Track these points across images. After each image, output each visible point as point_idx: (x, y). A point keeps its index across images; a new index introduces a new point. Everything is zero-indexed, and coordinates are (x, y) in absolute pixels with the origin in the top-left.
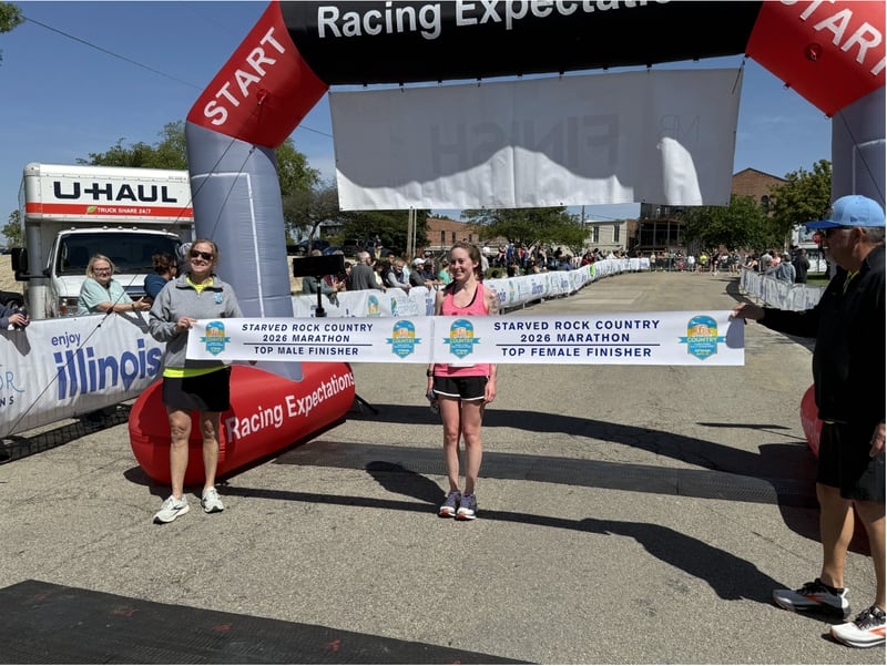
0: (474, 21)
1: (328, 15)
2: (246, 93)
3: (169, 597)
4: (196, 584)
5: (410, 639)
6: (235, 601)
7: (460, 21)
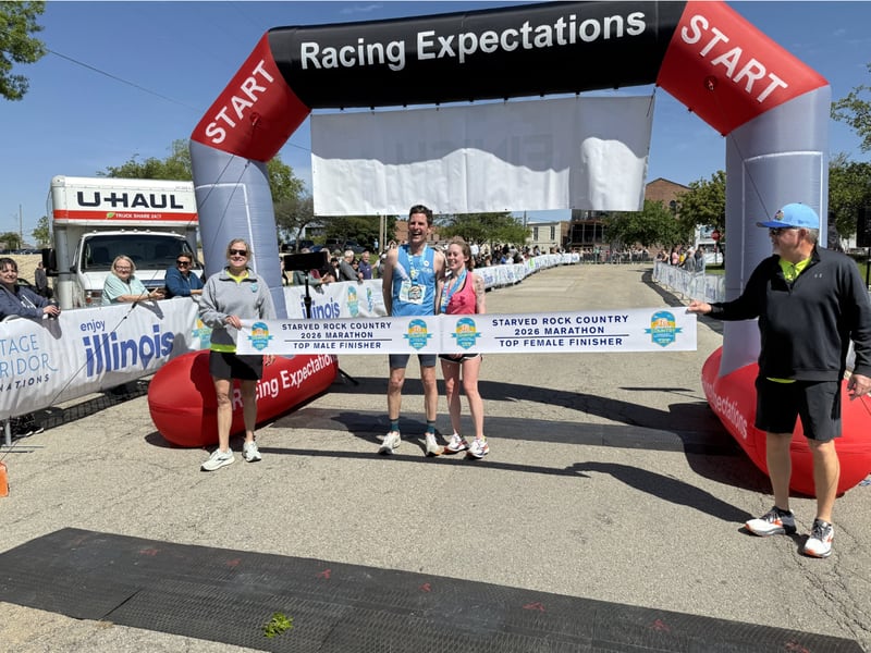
0: (432, 56)
1: (310, 50)
2: (241, 116)
3: (187, 538)
4: (208, 527)
5: (388, 567)
6: (242, 540)
7: (421, 56)
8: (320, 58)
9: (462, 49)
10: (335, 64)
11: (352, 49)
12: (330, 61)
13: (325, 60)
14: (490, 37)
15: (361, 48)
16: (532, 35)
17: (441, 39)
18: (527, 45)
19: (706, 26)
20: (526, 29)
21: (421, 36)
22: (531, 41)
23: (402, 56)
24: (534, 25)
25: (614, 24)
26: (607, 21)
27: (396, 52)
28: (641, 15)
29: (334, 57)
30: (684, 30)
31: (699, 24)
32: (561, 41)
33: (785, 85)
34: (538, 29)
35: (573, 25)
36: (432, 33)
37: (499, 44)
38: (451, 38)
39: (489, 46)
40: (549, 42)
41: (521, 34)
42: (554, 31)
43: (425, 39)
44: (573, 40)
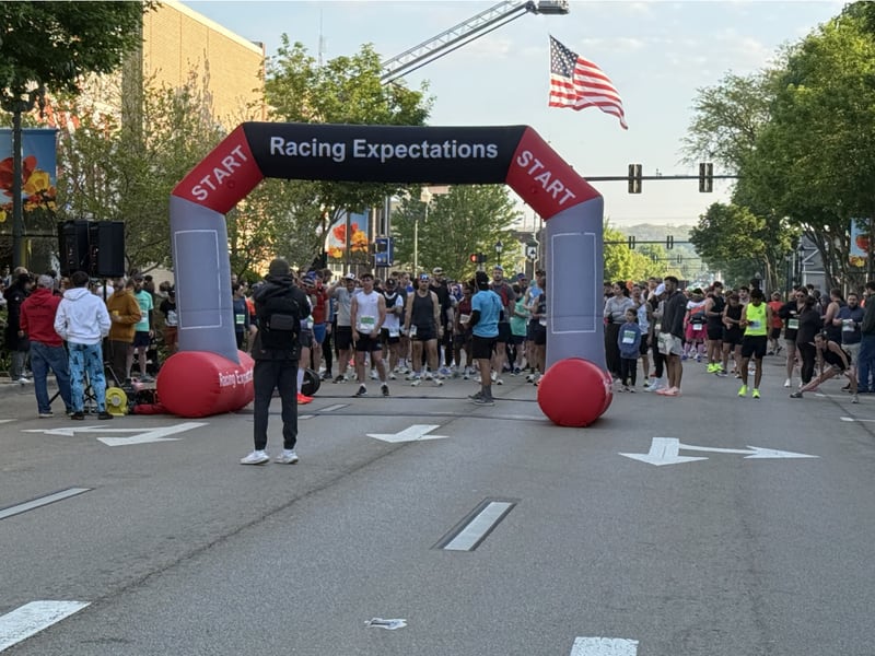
8: (284, 147)
9: (383, 155)
10: (295, 153)
11: (308, 146)
12: (291, 151)
13: (288, 150)
14: (401, 149)
15: (314, 145)
16: (429, 150)
17: (370, 146)
18: (425, 155)
19: (531, 158)
20: (425, 145)
21: (356, 142)
22: (428, 152)
23: (343, 154)
24: (430, 143)
25: (479, 149)
26: (475, 147)
27: (339, 150)
28: (495, 146)
29: (294, 149)
30: (519, 158)
31: (527, 156)
32: (447, 155)
33: (574, 196)
34: (433, 147)
35: (454, 147)
36: (364, 141)
37: (408, 153)
38: (377, 146)
39: (401, 154)
40: (439, 155)
41: (422, 149)
42: (443, 150)
43: (359, 144)
44: (454, 155)
